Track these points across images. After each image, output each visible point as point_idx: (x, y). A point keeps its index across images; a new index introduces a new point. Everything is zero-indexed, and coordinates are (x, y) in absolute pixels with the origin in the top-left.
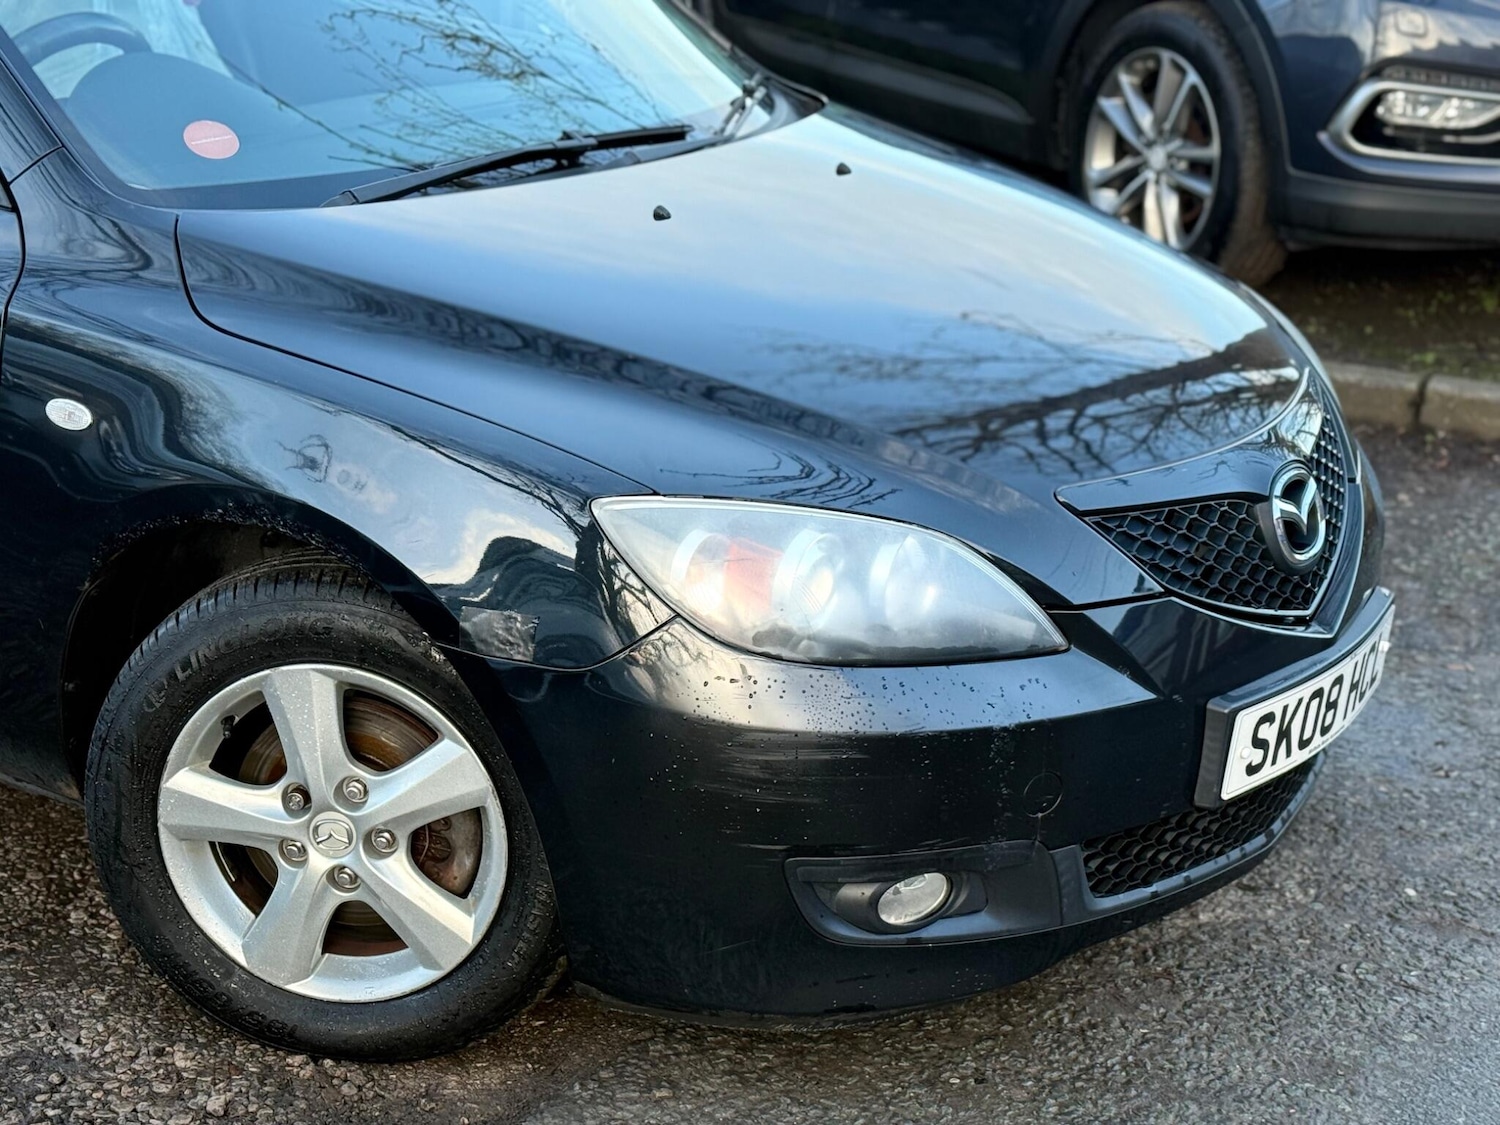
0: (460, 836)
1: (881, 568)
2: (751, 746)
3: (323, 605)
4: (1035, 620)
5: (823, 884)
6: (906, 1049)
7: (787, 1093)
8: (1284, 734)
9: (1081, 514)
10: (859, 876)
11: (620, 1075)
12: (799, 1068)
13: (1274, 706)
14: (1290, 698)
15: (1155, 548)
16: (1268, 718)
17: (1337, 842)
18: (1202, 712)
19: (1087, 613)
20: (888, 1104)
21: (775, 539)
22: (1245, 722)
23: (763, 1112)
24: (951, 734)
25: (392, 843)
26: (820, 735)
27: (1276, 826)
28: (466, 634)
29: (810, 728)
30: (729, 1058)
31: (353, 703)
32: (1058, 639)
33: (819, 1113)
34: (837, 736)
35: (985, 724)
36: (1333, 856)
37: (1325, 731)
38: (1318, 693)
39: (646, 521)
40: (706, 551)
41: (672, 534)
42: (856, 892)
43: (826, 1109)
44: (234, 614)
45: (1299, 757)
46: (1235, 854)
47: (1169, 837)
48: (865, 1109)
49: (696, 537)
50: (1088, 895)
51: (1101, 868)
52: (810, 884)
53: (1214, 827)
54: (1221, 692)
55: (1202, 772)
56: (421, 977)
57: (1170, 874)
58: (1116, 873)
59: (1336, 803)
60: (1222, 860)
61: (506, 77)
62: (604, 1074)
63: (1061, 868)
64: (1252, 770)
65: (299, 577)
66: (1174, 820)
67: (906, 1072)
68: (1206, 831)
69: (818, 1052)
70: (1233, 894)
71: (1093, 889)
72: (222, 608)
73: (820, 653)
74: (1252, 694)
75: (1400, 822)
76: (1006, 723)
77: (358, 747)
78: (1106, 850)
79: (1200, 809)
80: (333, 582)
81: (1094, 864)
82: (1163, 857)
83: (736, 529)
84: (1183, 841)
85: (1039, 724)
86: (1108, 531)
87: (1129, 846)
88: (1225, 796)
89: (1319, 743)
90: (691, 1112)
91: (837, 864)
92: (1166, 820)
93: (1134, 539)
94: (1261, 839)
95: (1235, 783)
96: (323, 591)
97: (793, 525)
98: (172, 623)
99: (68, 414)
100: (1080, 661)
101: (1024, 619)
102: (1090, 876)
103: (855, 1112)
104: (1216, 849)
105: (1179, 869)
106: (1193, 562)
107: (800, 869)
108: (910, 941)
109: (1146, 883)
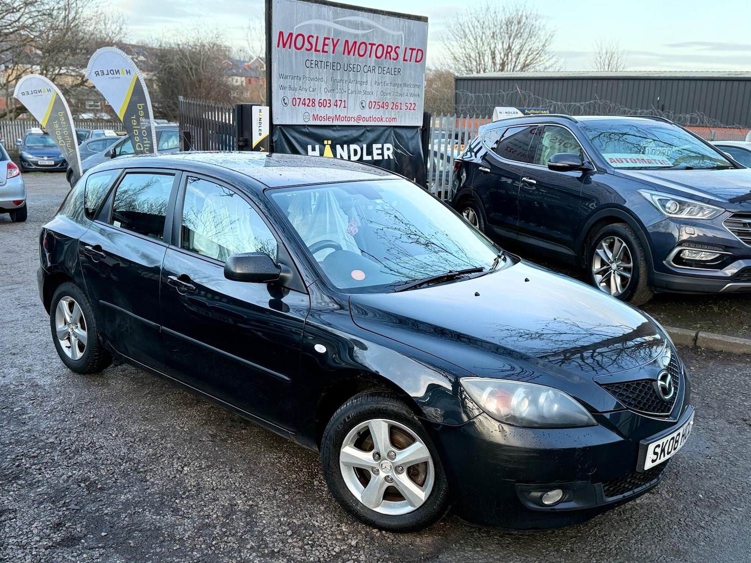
0: (421, 469)
1: (542, 399)
2: (505, 450)
3: (386, 403)
4: (587, 416)
5: (526, 491)
6: (549, 539)
7: (515, 551)
8: (663, 450)
9: (601, 385)
10: (536, 490)
11: (466, 542)
12: (518, 544)
13: (660, 442)
14: (665, 440)
15: (623, 395)
16: (658, 446)
17: (677, 479)
18: (638, 444)
19: (604, 414)
20: (545, 557)
21: (512, 391)
22: (651, 447)
23: (508, 557)
24: (563, 449)
25: (402, 470)
26: (525, 448)
27: (660, 476)
28: (425, 414)
29: (522, 446)
30: (497, 539)
31: (392, 430)
32: (594, 421)
33: (525, 558)
34: (530, 449)
35: (574, 447)
36: (676, 483)
37: (675, 449)
38: (673, 438)
39: (475, 384)
40: (492, 394)
41: (483, 389)
42: (537, 494)
43: (527, 557)
44: (361, 404)
45: (667, 457)
46: (648, 485)
47: (628, 480)
48: (538, 558)
49: (489, 390)
50: (604, 497)
51: (608, 489)
52: (522, 491)
53: (642, 477)
54: (644, 438)
55: (638, 462)
56: (409, 509)
57: (628, 491)
58: (613, 491)
59: (677, 466)
60: (644, 487)
61: (424, 244)
62: (461, 542)
63: (597, 489)
64: (653, 461)
65: (379, 395)
66: (630, 475)
67: (550, 547)
68: (639, 478)
69: (524, 539)
70: (647, 495)
71: (606, 495)
72: (358, 403)
73: (524, 425)
74: (653, 439)
75: (696, 473)
76: (580, 447)
77: (393, 442)
78: (610, 484)
79: (637, 472)
80: (388, 397)
81: (606, 488)
82: (626, 486)
83: (500, 387)
84: (632, 481)
85: (590, 447)
86: (609, 390)
87: (617, 483)
88: (646, 469)
89: (673, 452)
90: (487, 556)
91: (530, 486)
92: (628, 476)
93: (617, 392)
94: (655, 480)
95: (648, 465)
96: (385, 399)
97: (517, 387)
98: (345, 406)
99: (320, 348)
100: (601, 428)
101: (584, 415)
102: (605, 492)
103: (535, 559)
104: (642, 483)
105: (631, 489)
106: (634, 399)
107: (519, 487)
108: (552, 509)
109: (622, 493)
